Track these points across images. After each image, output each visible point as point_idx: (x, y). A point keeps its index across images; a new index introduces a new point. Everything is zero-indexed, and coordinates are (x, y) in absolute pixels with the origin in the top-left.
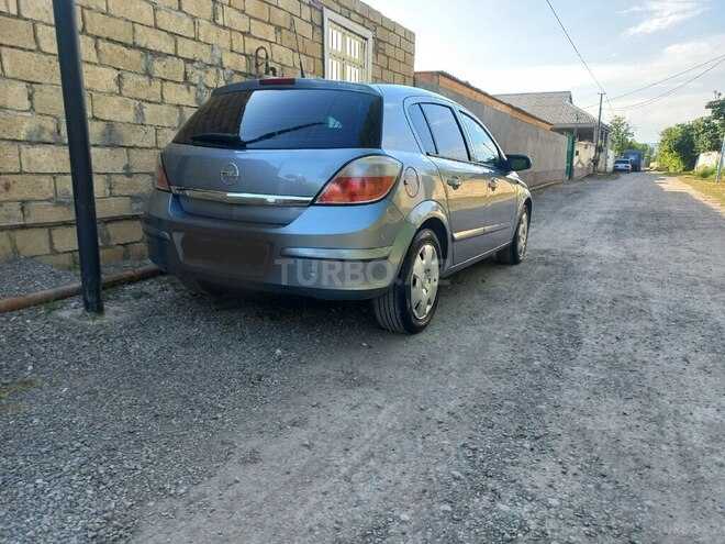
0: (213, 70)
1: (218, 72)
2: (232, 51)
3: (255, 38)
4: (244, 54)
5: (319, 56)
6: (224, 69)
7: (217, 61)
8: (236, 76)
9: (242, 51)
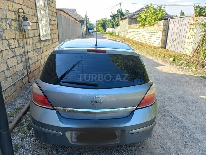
0: (4, 21)
1: (6, 21)
2: (9, 10)
3: (16, 3)
4: (13, 11)
5: (35, 9)
6: (8, 19)
7: (5, 16)
8: (12, 22)
9: (12, 10)
